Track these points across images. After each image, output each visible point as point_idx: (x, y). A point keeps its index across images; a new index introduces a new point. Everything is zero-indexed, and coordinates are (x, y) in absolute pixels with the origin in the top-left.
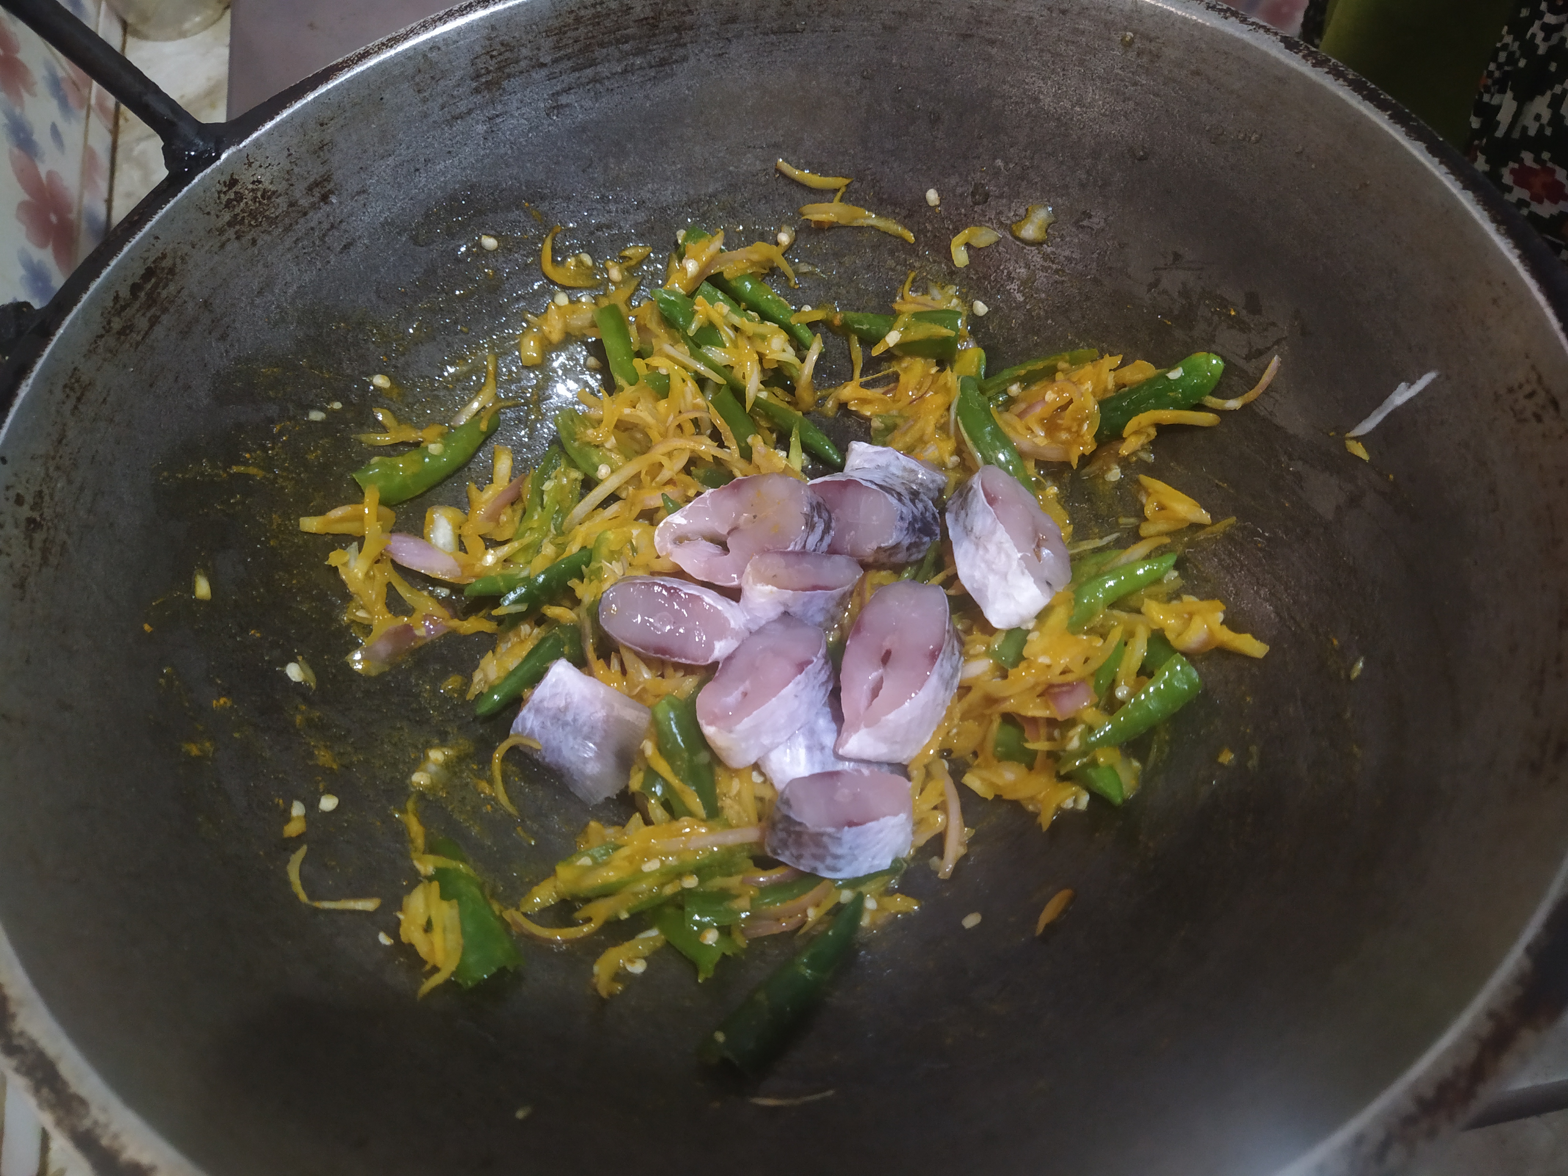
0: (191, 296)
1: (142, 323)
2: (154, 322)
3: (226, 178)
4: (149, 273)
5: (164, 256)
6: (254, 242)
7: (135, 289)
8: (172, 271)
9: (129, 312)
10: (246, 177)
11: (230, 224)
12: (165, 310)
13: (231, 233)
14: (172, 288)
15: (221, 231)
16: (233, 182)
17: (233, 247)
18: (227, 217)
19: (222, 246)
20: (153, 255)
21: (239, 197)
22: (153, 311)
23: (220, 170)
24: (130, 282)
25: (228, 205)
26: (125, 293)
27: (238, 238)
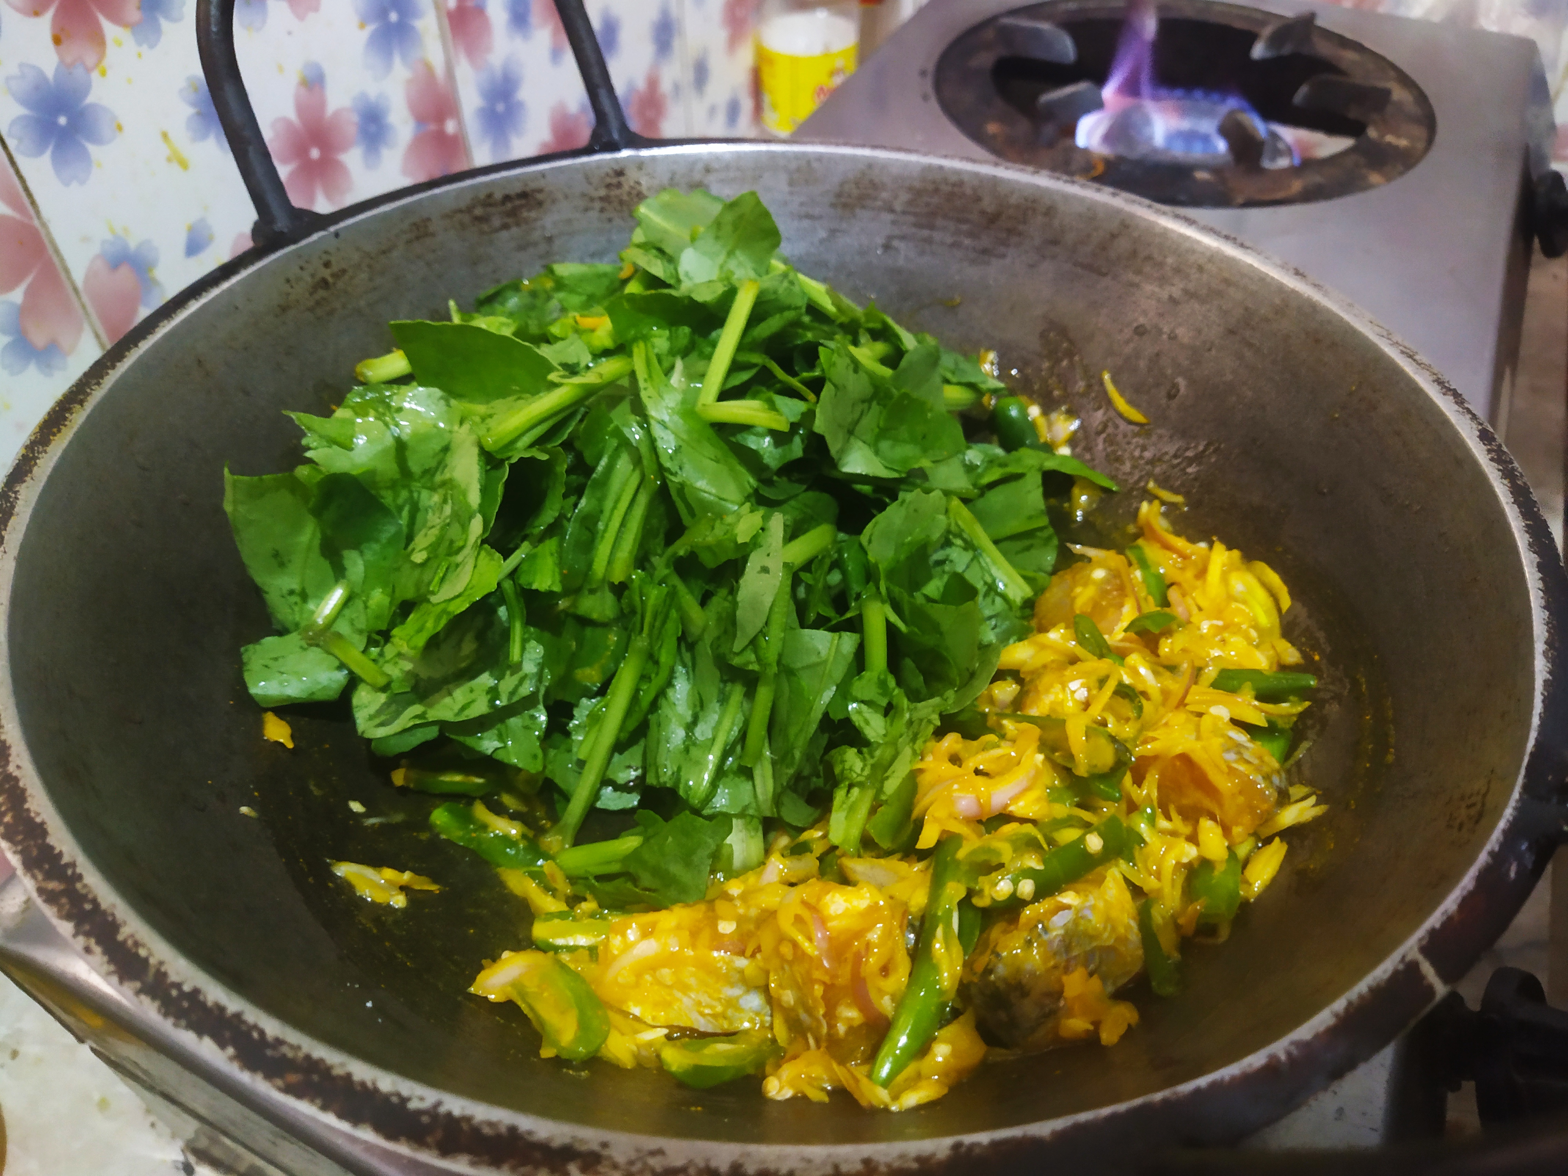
0: (543, 228)
1: (496, 222)
2: (505, 227)
3: (616, 167)
4: (524, 195)
5: (540, 191)
6: (610, 220)
7: (507, 198)
8: (540, 204)
9: (491, 210)
10: (632, 175)
11: (602, 199)
12: (518, 224)
13: (597, 205)
14: (533, 214)
15: (592, 199)
16: (620, 173)
17: (594, 214)
18: (603, 192)
19: (586, 210)
20: (533, 185)
21: (619, 185)
22: (509, 220)
23: (616, 160)
24: (507, 192)
25: (609, 186)
26: (498, 195)
27: (602, 210)
